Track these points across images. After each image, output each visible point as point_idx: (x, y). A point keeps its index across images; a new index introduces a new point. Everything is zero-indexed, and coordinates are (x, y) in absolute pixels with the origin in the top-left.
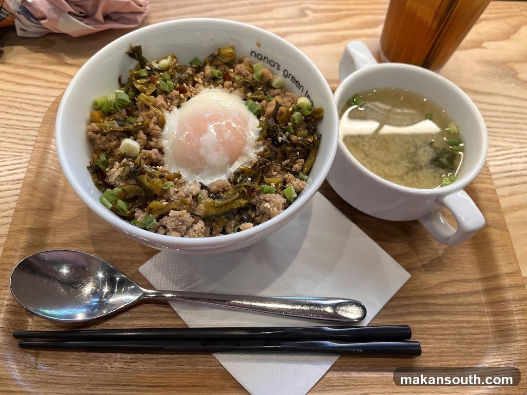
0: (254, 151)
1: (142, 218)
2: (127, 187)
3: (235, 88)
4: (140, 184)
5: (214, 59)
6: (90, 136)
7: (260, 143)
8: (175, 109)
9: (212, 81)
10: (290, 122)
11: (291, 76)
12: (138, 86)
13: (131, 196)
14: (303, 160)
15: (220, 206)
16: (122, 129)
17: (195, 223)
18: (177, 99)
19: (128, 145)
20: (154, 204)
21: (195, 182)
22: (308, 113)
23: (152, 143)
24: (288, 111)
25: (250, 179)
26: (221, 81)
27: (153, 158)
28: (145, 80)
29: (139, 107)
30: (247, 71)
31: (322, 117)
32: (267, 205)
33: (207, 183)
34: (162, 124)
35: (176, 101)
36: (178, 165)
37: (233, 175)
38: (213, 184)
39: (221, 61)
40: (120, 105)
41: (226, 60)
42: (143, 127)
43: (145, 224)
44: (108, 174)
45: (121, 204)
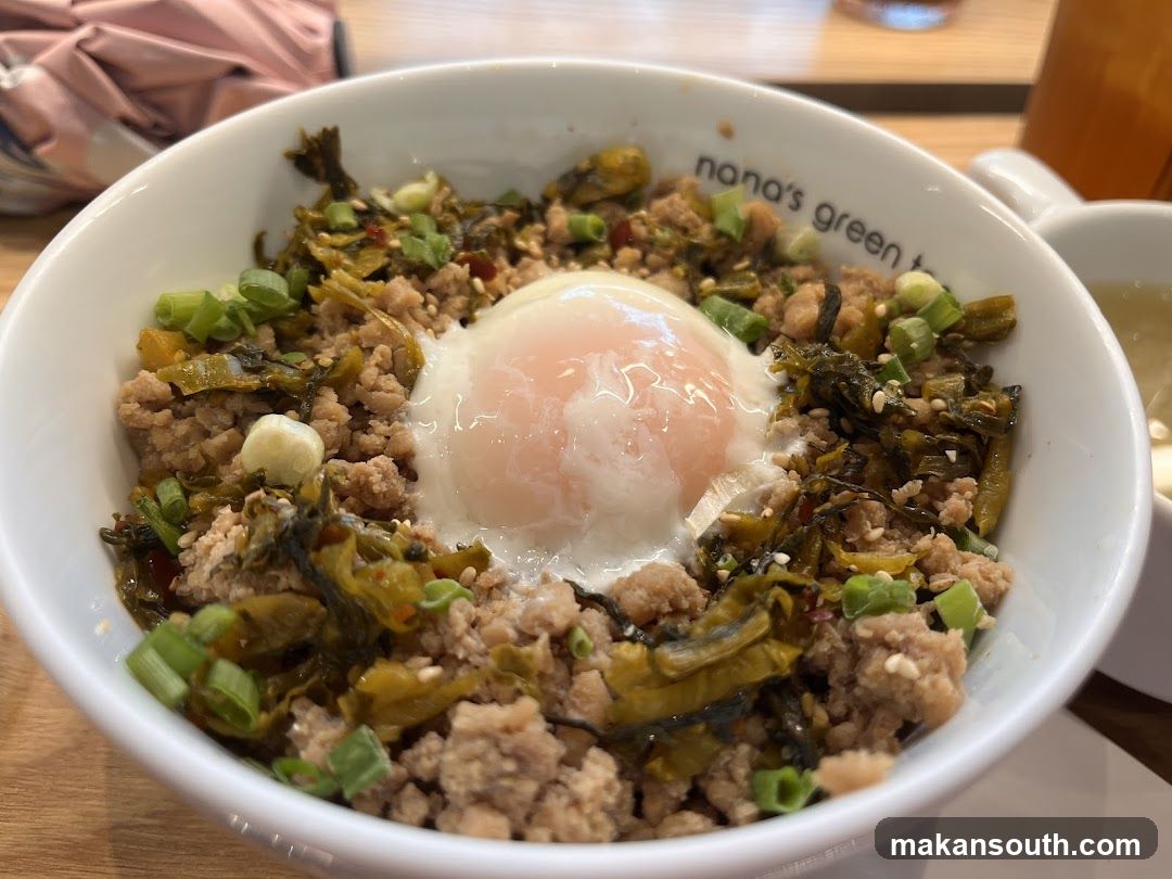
0: (771, 455)
1: (323, 744)
2: (261, 605)
3: (655, 270)
4: (321, 587)
5: (576, 186)
6: (130, 417)
7: (791, 423)
8: (454, 327)
9: (570, 252)
10: (886, 351)
11: (846, 222)
13: (278, 642)
14: (971, 481)
15: (689, 676)
16: (253, 382)
17: (572, 761)
18: (460, 292)
19: (277, 439)
20: (380, 677)
21: (546, 579)
22: (950, 317)
23: (370, 440)
24: (870, 315)
25: (783, 558)
26: (606, 250)
27: (376, 488)
29: (324, 322)
30: (691, 214)
31: (1012, 325)
32: (894, 662)
33: (598, 581)
34: (407, 371)
35: (458, 302)
36: (472, 519)
37: (701, 551)
38: (630, 583)
39: (599, 188)
40: (255, 309)
41: (618, 186)
42: (337, 375)
43: (338, 777)
44: (186, 558)
45: (230, 680)
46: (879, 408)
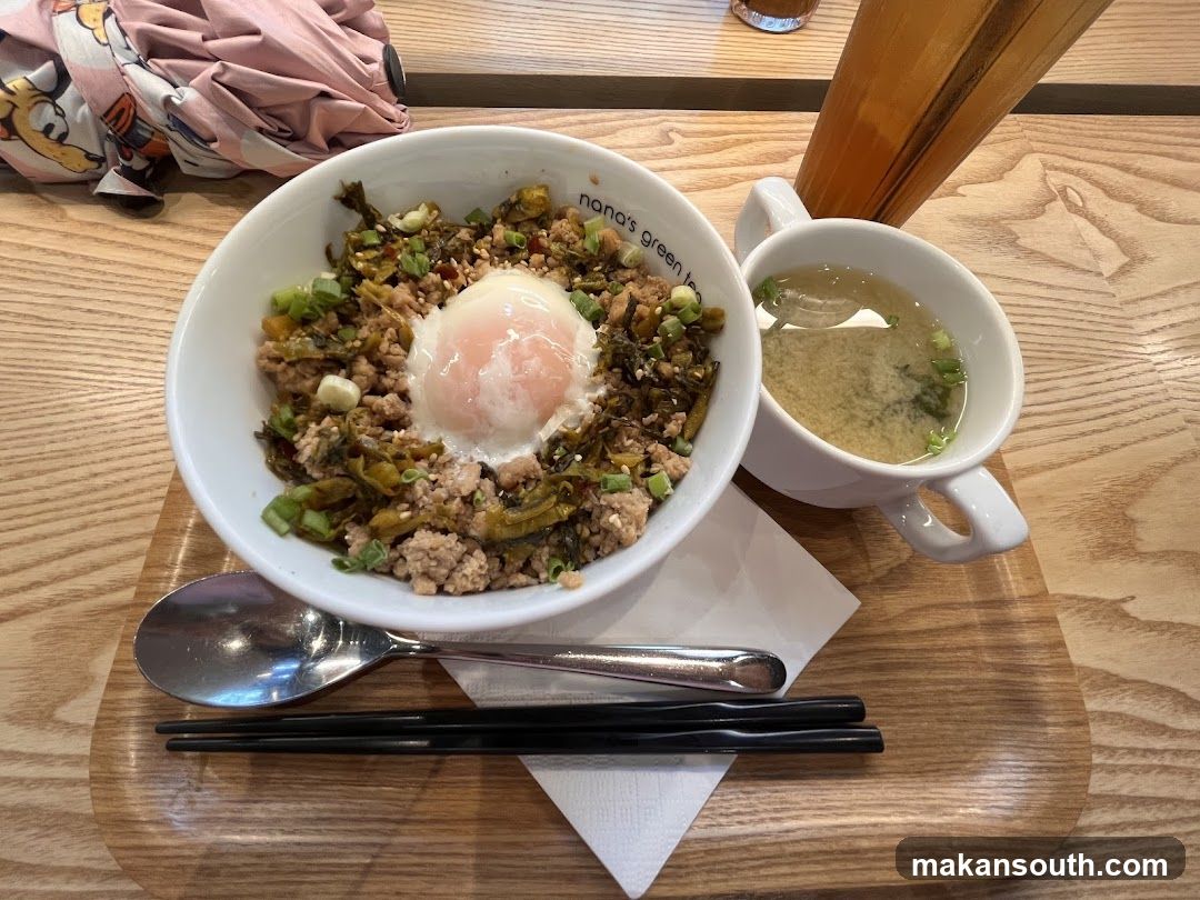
0: (587, 395)
1: (358, 545)
2: (326, 484)
3: (551, 268)
4: (350, 474)
5: (511, 211)
6: (264, 368)
7: (600, 378)
8: (435, 310)
9: (507, 253)
10: (657, 335)
11: (657, 244)
12: (360, 266)
13: (336, 499)
14: (684, 414)
15: (516, 524)
16: (320, 355)
17: (469, 553)
18: (437, 289)
19: (334, 389)
20: (383, 518)
21: (472, 460)
22: (692, 317)
23: (387, 382)
24: (652, 313)
25: (579, 457)
26: (525, 254)
27: (387, 413)
28: (373, 254)
29: (363, 308)
30: (572, 234)
31: (722, 327)
32: (614, 518)
33: (494, 462)
34: (405, 341)
35: (436, 295)
36: (439, 424)
37: (547, 445)
38: (505, 467)
39: (523, 213)
40: (322, 304)
41: (533, 213)
42: (366, 349)
43: (364, 561)
44: (298, 446)
45: (313, 520)
46: (639, 378)
